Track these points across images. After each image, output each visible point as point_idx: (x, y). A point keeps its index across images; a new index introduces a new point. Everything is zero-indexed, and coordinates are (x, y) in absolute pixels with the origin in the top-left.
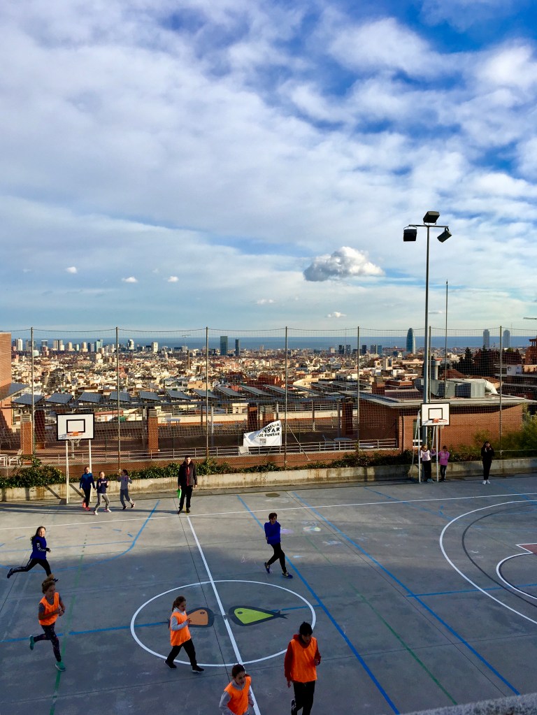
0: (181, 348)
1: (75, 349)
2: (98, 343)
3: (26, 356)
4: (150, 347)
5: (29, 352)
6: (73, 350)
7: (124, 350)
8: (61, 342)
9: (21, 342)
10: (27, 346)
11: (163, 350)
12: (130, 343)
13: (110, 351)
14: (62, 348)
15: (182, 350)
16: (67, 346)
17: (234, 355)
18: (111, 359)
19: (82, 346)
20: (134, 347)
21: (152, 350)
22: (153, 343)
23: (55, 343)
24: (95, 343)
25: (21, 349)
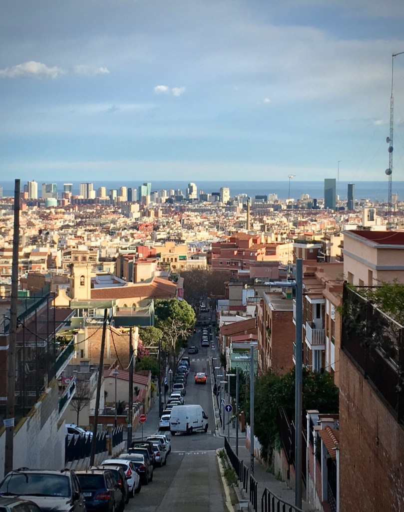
0: (266, 198)
1: (111, 197)
2: (143, 187)
3: (39, 206)
4: (217, 195)
5: (44, 202)
6: (108, 198)
7: (179, 199)
8: (91, 186)
9: (35, 186)
10: (44, 192)
11: (236, 199)
12: (191, 188)
13: (158, 201)
14: (93, 195)
15: (266, 200)
16: (99, 193)
17: (346, 209)
18: (152, 212)
19: (120, 193)
20: (197, 195)
21: (221, 200)
22: (222, 189)
23: (83, 188)
24: (140, 189)
25: (35, 196)
